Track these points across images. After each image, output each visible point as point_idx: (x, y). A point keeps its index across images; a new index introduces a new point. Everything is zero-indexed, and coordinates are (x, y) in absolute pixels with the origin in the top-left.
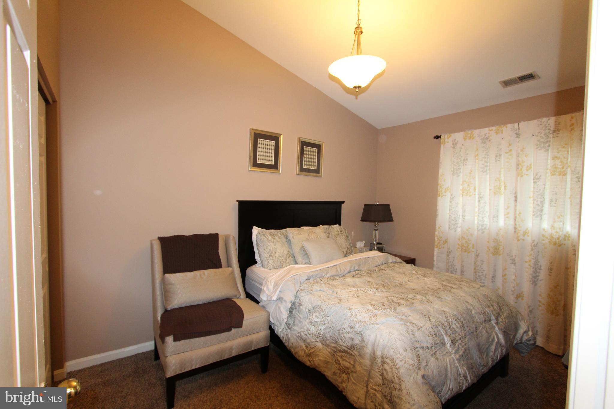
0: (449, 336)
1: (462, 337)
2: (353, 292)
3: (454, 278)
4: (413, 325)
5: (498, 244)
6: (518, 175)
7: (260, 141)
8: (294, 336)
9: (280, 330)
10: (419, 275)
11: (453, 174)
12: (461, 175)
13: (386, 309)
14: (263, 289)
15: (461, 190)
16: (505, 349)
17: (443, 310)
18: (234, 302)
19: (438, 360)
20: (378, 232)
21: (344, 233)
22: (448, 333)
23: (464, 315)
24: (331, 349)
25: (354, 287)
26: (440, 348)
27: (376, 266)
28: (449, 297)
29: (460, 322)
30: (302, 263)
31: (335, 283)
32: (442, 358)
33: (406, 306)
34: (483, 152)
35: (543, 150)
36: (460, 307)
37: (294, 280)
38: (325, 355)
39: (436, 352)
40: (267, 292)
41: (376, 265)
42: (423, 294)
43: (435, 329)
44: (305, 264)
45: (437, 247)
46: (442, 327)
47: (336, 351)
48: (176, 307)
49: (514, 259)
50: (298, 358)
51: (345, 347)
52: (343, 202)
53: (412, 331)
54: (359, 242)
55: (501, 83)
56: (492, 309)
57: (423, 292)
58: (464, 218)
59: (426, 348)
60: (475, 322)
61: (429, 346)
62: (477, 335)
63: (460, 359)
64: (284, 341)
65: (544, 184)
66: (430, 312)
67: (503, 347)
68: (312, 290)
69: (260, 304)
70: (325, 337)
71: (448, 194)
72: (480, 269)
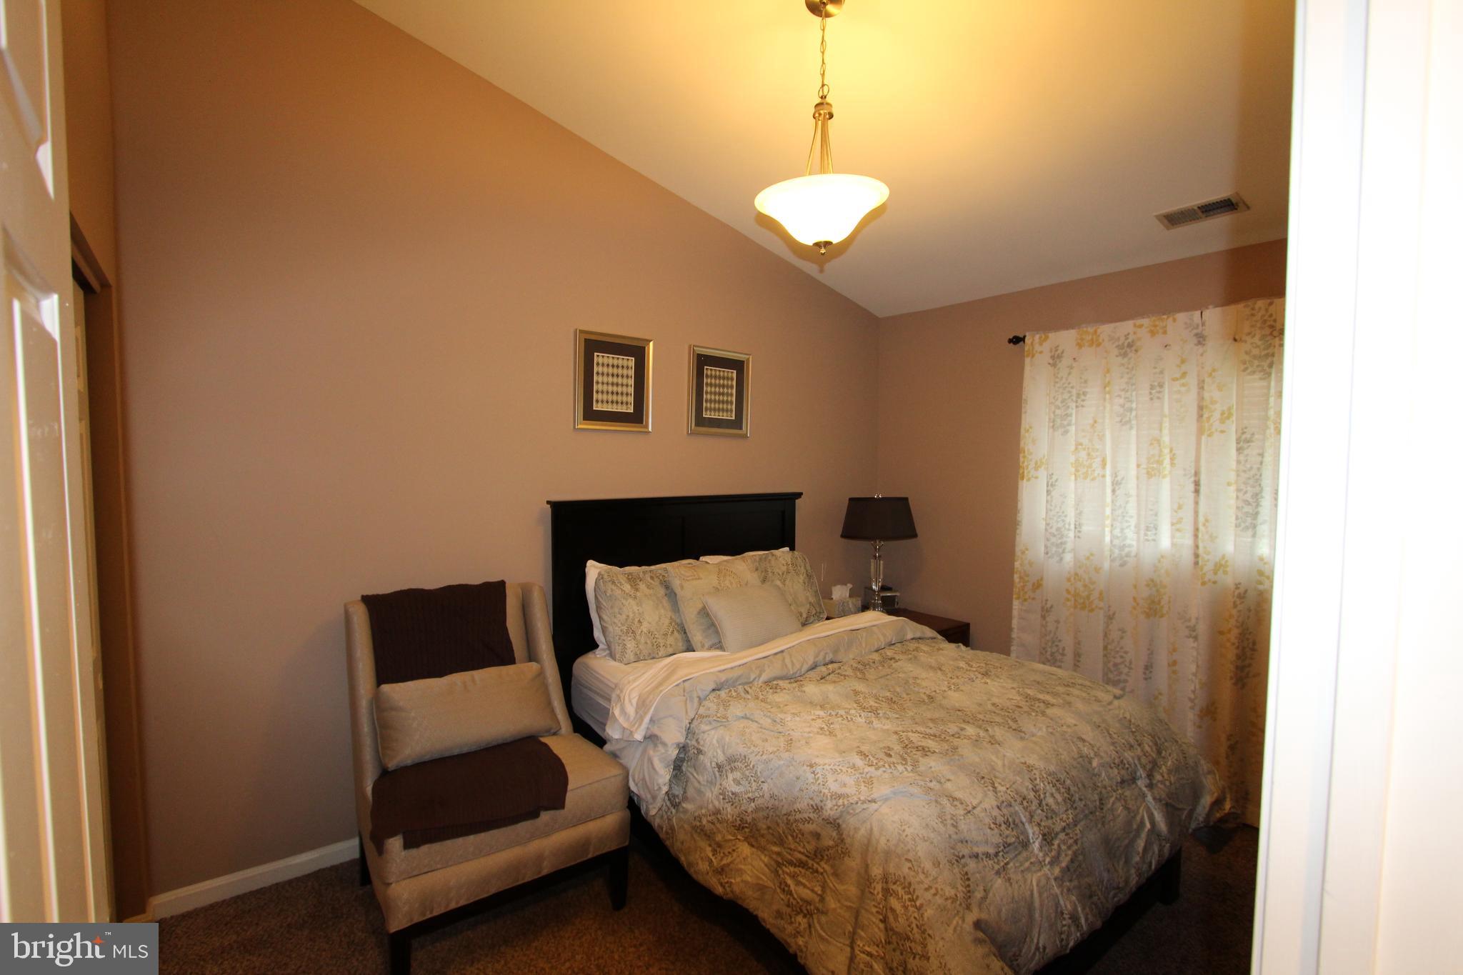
0: (1039, 825)
1: (1068, 825)
2: (819, 721)
3: (1054, 677)
4: (955, 803)
5: (1158, 591)
6: (1200, 432)
7: (599, 358)
8: (686, 826)
9: (653, 809)
10: (974, 671)
11: (1053, 426)
12: (1073, 428)
13: (894, 763)
14: (613, 713)
15: (1072, 464)
16: (1168, 845)
17: (1025, 763)
18: (546, 745)
19: (1011, 884)
20: (882, 562)
21: (802, 568)
22: (1036, 819)
23: (1074, 773)
24: (771, 858)
25: (822, 707)
26: (1016, 856)
27: (877, 651)
28: (1040, 729)
29: (1062, 790)
30: (703, 648)
31: (779, 698)
32: (1020, 877)
33: (941, 755)
34: (1122, 377)
35: (1257, 376)
36: (1065, 753)
37: (684, 691)
38: (757, 870)
39: (1007, 864)
40: (621, 720)
41: (876, 647)
42: (981, 722)
43: (1005, 811)
44: (710, 648)
45: (1018, 598)
46: (1022, 803)
47: (781, 861)
48: (409, 762)
49: (1195, 626)
50: (694, 876)
51: (803, 853)
52: (799, 495)
53: (952, 819)
54: (839, 587)
55: (1160, 218)
56: (1139, 751)
57: (981, 716)
58: (1079, 532)
59: (984, 857)
60: (1098, 786)
61: (992, 851)
62: (1104, 817)
63: (1063, 876)
64: (662, 836)
65: (1259, 455)
66: (994, 769)
67: (1164, 842)
68: (725, 717)
69: (607, 747)
70: (757, 830)
71: (1042, 474)
72: (1118, 649)
